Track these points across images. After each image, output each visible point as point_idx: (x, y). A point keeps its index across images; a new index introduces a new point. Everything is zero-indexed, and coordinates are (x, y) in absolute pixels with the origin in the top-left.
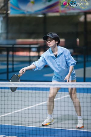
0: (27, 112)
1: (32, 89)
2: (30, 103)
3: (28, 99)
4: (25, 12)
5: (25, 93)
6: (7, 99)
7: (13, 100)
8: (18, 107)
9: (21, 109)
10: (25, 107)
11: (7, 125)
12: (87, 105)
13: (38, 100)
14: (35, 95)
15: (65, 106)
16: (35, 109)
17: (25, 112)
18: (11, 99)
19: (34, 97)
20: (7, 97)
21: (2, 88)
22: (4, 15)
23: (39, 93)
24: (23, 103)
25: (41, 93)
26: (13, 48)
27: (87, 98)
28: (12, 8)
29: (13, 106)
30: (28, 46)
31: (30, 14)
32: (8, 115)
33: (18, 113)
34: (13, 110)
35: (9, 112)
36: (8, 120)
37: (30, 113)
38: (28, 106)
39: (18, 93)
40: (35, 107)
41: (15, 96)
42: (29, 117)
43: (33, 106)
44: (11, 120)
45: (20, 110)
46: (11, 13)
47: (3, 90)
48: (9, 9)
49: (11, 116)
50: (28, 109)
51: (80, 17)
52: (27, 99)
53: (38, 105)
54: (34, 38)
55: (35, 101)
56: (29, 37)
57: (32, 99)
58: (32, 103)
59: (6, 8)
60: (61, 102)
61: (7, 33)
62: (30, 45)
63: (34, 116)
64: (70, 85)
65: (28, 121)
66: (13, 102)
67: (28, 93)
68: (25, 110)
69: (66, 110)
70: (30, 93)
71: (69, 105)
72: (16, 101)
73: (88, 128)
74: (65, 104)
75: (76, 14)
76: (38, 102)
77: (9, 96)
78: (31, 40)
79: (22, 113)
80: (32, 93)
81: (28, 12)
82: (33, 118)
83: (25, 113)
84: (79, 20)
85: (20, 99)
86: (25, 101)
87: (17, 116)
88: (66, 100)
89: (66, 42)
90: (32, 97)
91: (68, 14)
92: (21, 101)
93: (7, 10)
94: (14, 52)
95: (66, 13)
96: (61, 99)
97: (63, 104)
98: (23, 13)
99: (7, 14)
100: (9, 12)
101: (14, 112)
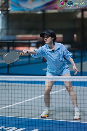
0: (26, 104)
1: (32, 82)
2: (29, 96)
3: (28, 92)
4: (25, 9)
5: (25, 86)
6: (7, 92)
7: (13, 93)
8: (18, 99)
9: (21, 101)
10: (25, 100)
11: (8, 116)
12: (84, 97)
13: (37, 93)
14: (34, 88)
15: (62, 99)
16: (35, 102)
17: (24, 104)
18: (11, 92)
19: (33, 90)
20: (8, 90)
21: (2, 81)
22: (5, 12)
23: (38, 86)
24: (23, 96)
25: (40, 86)
26: (13, 43)
27: (84, 91)
28: (12, 5)
29: (13, 99)
30: (27, 41)
31: (30, 11)
32: (8, 107)
33: (18, 105)
34: (13, 102)
35: (10, 105)
36: (9, 112)
37: (29, 106)
38: (27, 99)
39: (18, 86)
40: (35, 99)
41: (15, 89)
42: (28, 109)
43: (32, 99)
44: (12, 112)
45: (19, 103)
46: (12, 10)
47: (4, 84)
48: (10, 6)
49: (12, 109)
50: (28, 102)
51: (78, 14)
52: (26, 92)
53: (37, 97)
54: (33, 34)
55: (35, 94)
56: (29, 33)
57: (31, 92)
58: (31, 96)
59: (6, 5)
60: (59, 95)
61: (8, 29)
62: (30, 40)
63: (33, 108)
64: (67, 78)
65: (27, 113)
66: (13, 95)
67: (28, 86)
68: (25, 102)
69: (64, 103)
70: (30, 86)
71: (67, 98)
72: (16, 94)
73: (84, 120)
74: (62, 97)
75: (73, 11)
76: (37, 95)
77: (10, 89)
78: (30, 36)
79: (21, 105)
80: (31, 86)
81: (27, 9)
82: (32, 111)
83: (25, 106)
84: (76, 17)
85: (20, 92)
86: (25, 94)
87: (17, 108)
88: (64, 93)
89: (64, 37)
90: (31, 90)
91: (66, 11)
92: (21, 94)
93: (8, 7)
94: (15, 48)
95: (64, 10)
96: (59, 92)
97: (61, 97)
98: (23, 10)
99: (8, 11)
100: (9, 9)
101: (14, 104)
